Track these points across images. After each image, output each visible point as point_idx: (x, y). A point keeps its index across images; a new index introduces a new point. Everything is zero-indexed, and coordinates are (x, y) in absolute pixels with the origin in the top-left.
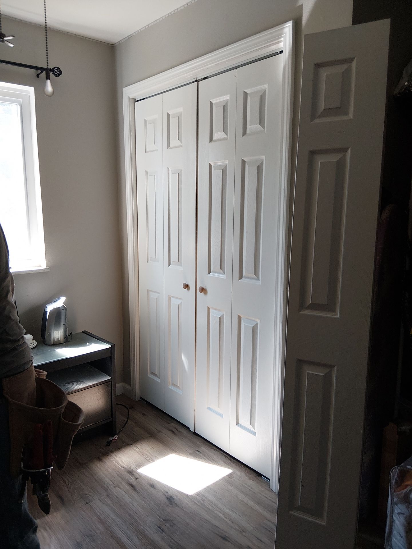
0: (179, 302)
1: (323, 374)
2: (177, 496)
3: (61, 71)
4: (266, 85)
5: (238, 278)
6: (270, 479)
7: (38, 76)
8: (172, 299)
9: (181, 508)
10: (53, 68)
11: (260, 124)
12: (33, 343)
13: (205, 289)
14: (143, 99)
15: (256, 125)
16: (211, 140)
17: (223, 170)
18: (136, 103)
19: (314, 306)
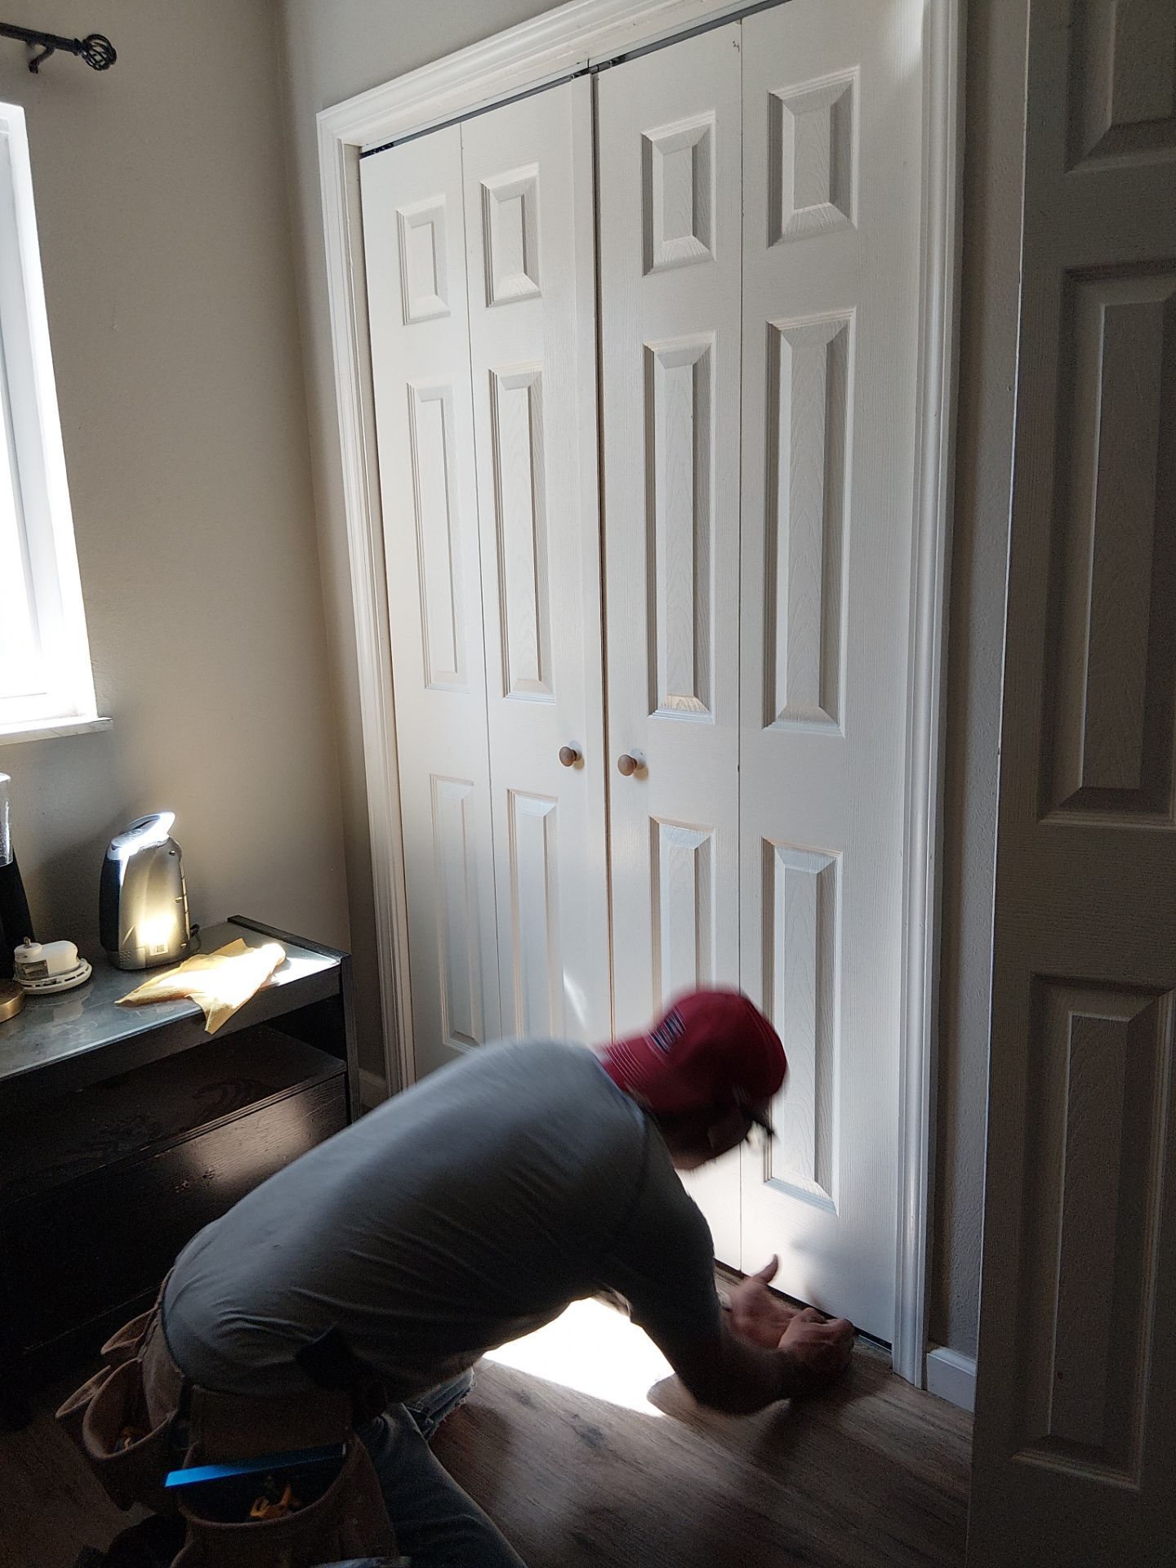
0: (545, 807)
1: (1127, 1019)
2: (610, 1424)
3: (114, 50)
4: (853, 69)
5: (760, 722)
6: (890, 1345)
7: (33, 66)
8: (518, 799)
9: (632, 1465)
10: (85, 37)
11: (832, 201)
12: (79, 967)
13: (638, 763)
14: (387, 147)
15: (820, 205)
16: (648, 266)
17: (695, 366)
18: (361, 160)
19: (1092, 798)
